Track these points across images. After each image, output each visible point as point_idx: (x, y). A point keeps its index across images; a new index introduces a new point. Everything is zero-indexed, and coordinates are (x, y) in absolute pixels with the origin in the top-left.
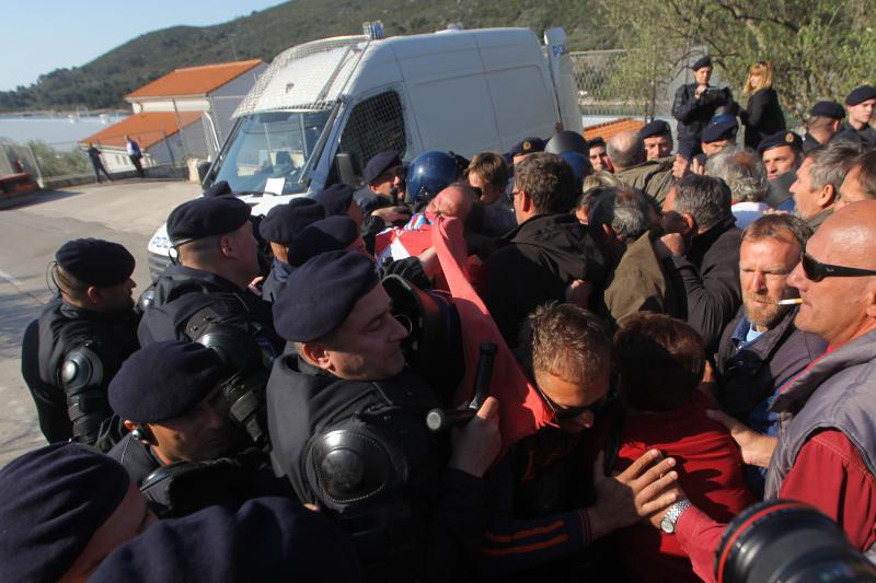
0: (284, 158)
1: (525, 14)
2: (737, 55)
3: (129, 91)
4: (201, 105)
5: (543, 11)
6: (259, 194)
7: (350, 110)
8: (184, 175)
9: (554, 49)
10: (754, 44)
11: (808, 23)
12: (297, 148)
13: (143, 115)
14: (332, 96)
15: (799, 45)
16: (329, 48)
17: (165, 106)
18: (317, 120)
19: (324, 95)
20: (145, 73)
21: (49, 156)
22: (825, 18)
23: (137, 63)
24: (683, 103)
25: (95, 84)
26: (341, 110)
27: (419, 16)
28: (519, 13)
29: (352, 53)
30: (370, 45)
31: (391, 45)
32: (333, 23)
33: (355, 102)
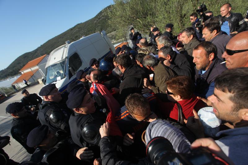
0: (58, 73)
1: (97, 29)
2: (137, 25)
3: (19, 70)
4: (36, 68)
5: (100, 27)
6: (56, 81)
7: (68, 59)
8: (38, 83)
9: (104, 35)
10: (140, 22)
11: (148, 16)
12: (60, 70)
13: (24, 74)
14: (64, 57)
15: (147, 20)
16: (60, 49)
17: (29, 70)
18: (63, 63)
19: (62, 58)
20: (22, 65)
21: (6, 89)
22: (150, 14)
23: (19, 63)
24: (131, 37)
25: (11, 71)
26: (67, 60)
27: (76, 36)
28: (95, 29)
29: (65, 48)
30: (68, 46)
31: (72, 44)
32: (58, 42)
33: (69, 57)
